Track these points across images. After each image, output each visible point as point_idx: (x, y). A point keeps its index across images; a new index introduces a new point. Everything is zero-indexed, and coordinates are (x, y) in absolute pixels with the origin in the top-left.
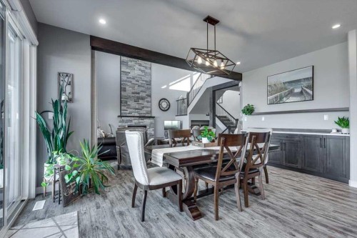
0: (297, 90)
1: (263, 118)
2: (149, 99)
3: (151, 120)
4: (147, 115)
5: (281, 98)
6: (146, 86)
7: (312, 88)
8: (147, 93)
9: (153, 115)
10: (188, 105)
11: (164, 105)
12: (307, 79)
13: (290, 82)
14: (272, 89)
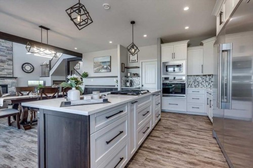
0: (105, 67)
1: (92, 80)
2: (10, 62)
3: (14, 80)
4: (8, 76)
5: (99, 70)
6: (7, 51)
7: (110, 66)
8: (8, 57)
9: (15, 76)
10: (50, 69)
11: (28, 68)
12: (108, 62)
13: (103, 62)
14: (96, 65)
